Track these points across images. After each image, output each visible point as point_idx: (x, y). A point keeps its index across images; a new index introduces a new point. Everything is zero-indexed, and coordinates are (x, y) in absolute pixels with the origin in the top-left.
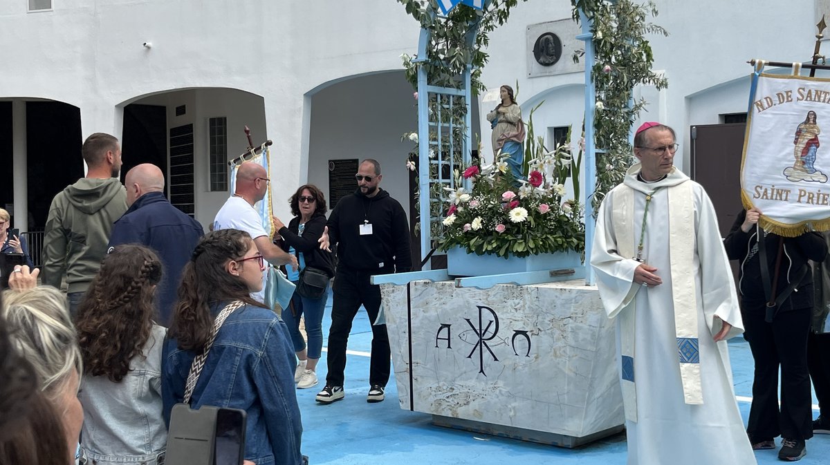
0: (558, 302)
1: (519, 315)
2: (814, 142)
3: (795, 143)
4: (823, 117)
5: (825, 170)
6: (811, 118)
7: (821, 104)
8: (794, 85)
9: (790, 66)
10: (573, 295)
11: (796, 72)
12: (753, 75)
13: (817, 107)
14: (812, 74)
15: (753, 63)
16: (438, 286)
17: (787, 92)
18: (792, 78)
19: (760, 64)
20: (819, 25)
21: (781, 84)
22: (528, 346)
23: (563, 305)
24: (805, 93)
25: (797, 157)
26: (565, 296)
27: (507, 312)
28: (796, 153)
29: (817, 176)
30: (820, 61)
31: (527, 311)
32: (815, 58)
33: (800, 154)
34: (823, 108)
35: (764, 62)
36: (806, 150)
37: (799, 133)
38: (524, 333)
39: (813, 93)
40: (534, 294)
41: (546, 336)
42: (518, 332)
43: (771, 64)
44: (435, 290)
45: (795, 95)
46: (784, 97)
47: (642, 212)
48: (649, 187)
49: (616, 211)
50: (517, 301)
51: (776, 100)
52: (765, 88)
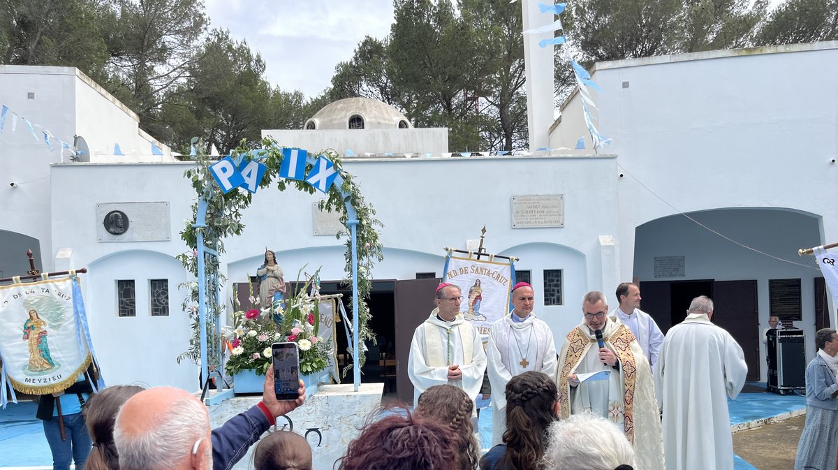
0: (345, 405)
1: (311, 417)
2: (479, 297)
3: (469, 298)
4: (484, 283)
5: (485, 314)
6: (478, 284)
7: (483, 276)
8: (469, 263)
9: (468, 252)
10: (358, 399)
11: (470, 257)
12: (447, 257)
13: (482, 277)
14: (478, 258)
15: (447, 249)
16: (233, 402)
17: (465, 268)
18: (468, 259)
19: (451, 250)
20: (482, 230)
21: (463, 263)
22: (319, 438)
23: (349, 407)
24: (475, 269)
25: (470, 306)
26: (351, 400)
27: (301, 416)
28: (469, 304)
29: (480, 317)
30: (483, 251)
31: (318, 414)
32: (480, 249)
33: (471, 304)
34: (484, 278)
35: (453, 249)
36: (475, 302)
37: (471, 292)
38: (316, 430)
39: (479, 269)
40: (324, 401)
41: (334, 430)
42: (310, 430)
43: (457, 251)
44: (231, 406)
45: (470, 270)
46: (463, 271)
47: (446, 341)
48: (448, 325)
49: (428, 340)
50: (309, 408)
51: (459, 272)
52: (453, 265)
